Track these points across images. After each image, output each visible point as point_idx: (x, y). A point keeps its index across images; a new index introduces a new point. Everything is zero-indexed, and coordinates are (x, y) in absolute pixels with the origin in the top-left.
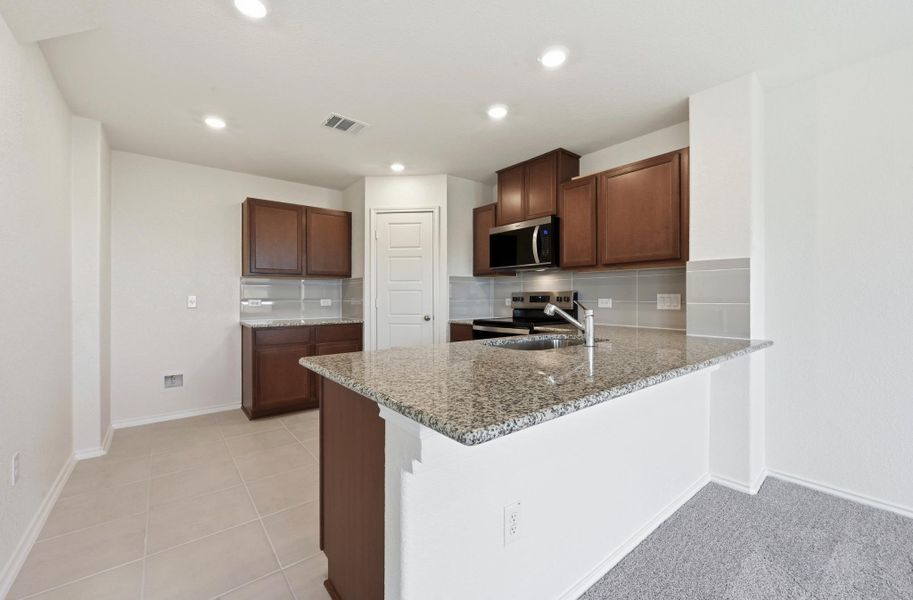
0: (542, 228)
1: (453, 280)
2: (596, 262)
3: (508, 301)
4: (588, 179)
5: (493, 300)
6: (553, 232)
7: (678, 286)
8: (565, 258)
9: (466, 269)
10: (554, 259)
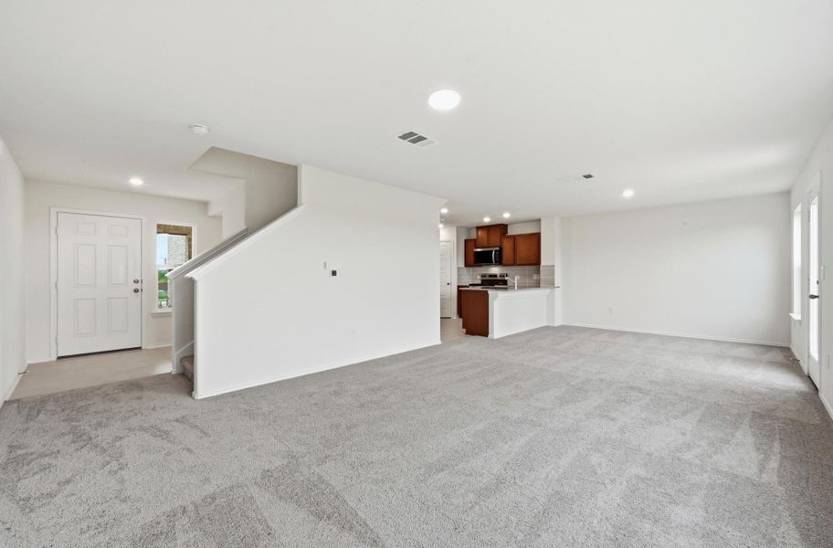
0: (496, 251)
1: (458, 268)
2: (514, 263)
3: (479, 277)
4: (511, 236)
5: (473, 277)
6: (500, 252)
7: (538, 272)
8: (504, 262)
9: (462, 264)
10: (499, 262)
